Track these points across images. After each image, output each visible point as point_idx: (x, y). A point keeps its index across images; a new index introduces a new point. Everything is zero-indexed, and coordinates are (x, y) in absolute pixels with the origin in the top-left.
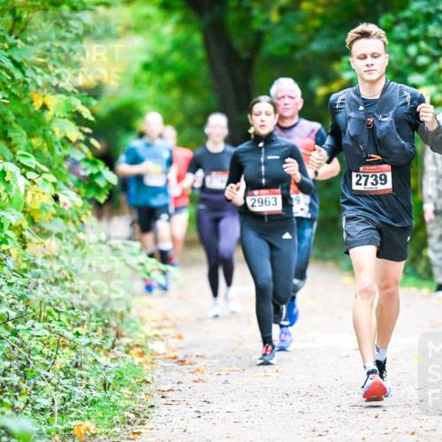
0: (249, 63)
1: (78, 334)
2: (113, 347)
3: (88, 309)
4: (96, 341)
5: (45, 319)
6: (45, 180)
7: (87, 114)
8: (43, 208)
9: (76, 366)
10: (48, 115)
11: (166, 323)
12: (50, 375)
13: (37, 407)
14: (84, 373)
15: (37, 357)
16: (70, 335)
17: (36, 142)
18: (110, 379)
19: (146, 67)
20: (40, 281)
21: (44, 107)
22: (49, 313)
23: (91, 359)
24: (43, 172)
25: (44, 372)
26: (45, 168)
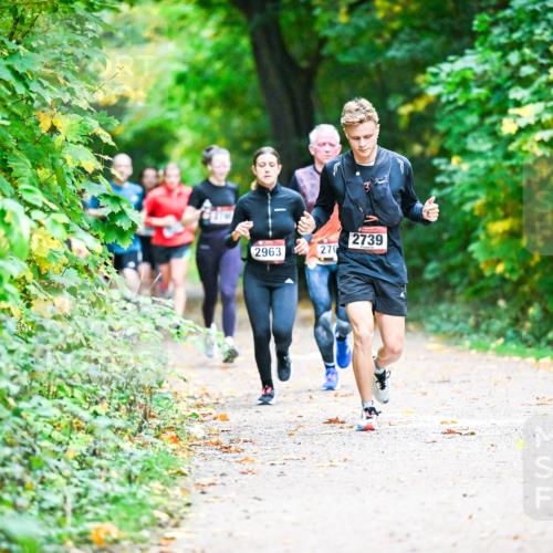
0: (310, 74)
1: (96, 414)
2: (140, 430)
3: (108, 382)
4: (119, 423)
5: (55, 395)
6: (55, 222)
7: (106, 138)
8: (53, 255)
9: (94, 454)
10: (58, 140)
11: (206, 400)
12: (62, 465)
13: (45, 505)
14: (104, 463)
15: (46, 443)
16: (86, 415)
17: (44, 173)
18: (136, 470)
19: (181, 79)
20: (49, 347)
21: (53, 130)
22: (60, 387)
23: (112, 445)
24: (52, 211)
25: (53, 462)
26: (54, 207)
